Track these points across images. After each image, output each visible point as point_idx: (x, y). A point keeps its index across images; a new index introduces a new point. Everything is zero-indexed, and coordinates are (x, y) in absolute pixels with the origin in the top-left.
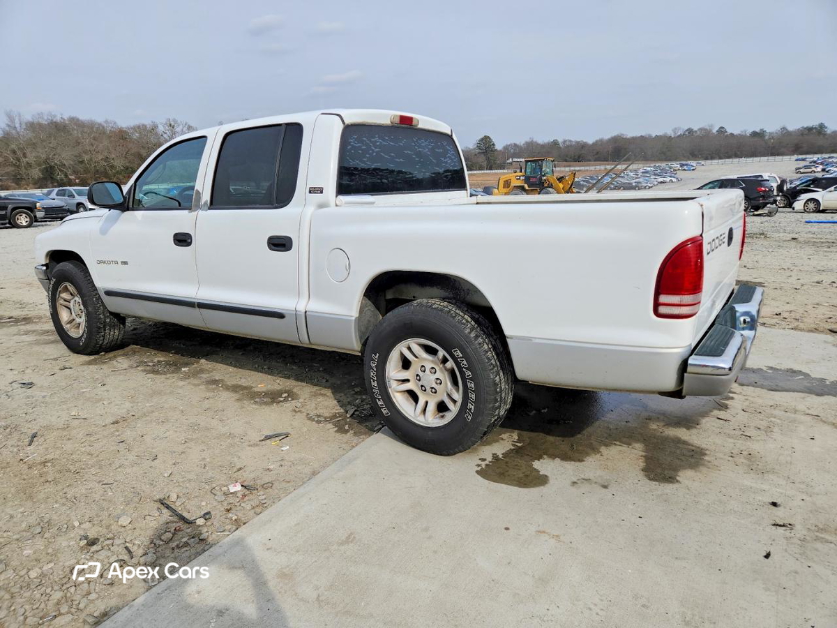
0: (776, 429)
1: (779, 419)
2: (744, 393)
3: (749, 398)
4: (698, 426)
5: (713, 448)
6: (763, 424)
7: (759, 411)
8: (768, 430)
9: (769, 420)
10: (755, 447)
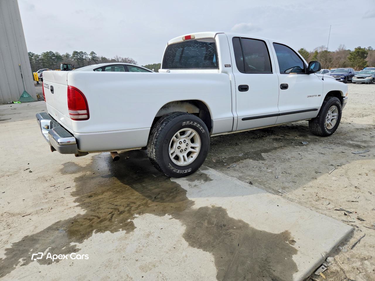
0: (42, 196)
1: (43, 203)
2: (72, 209)
3: (67, 207)
4: (74, 180)
5: (61, 177)
6: (50, 195)
7: (56, 202)
8: (45, 194)
9: (48, 199)
10: (46, 184)
